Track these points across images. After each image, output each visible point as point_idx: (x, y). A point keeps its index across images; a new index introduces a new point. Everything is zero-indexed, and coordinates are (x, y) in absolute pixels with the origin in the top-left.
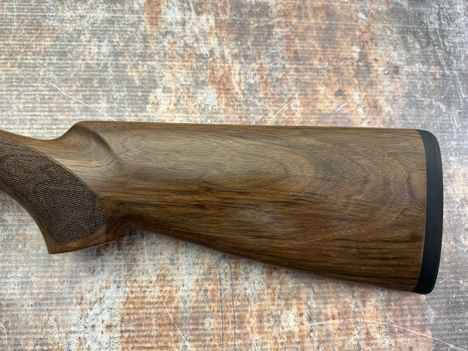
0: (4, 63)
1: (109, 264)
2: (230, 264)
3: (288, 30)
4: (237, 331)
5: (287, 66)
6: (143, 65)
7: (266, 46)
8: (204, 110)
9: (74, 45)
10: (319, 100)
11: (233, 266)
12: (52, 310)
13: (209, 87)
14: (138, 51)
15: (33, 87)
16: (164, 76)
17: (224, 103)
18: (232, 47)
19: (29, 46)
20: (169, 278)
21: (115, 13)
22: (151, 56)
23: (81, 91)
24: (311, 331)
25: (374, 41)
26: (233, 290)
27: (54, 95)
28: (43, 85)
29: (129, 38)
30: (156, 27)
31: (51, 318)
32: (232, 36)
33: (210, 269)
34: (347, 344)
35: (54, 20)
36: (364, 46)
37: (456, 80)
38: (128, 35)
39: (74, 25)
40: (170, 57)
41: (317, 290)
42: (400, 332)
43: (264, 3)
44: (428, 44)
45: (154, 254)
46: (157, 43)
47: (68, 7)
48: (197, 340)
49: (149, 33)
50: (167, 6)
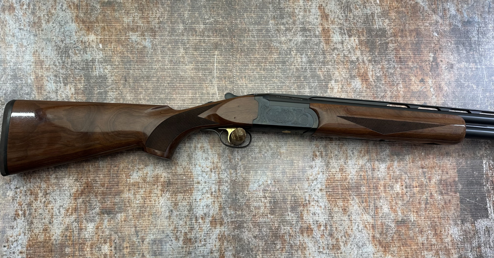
0: (256, 68)
1: (318, 164)
2: (371, 164)
3: (397, 45)
4: (375, 192)
5: (396, 66)
6: (324, 68)
7: (385, 54)
8: (355, 91)
9: (289, 58)
10: (412, 84)
11: (372, 165)
12: (296, 183)
13: (357, 79)
14: (321, 60)
15: (272, 81)
16: (335, 73)
17: (365, 87)
18: (368, 56)
19: (266, 58)
20: (345, 170)
21: (307, 38)
22: (328, 62)
23: (296, 83)
24: (407, 192)
25: (441, 50)
26: (373, 175)
27: (283, 85)
28: (277, 80)
29: (315, 53)
30: (328, 45)
31: (296, 187)
32: (368, 49)
33: (362, 166)
34: (422, 198)
35: (276, 43)
36: (435, 52)
37: (483, 71)
38: (315, 50)
39: (287, 45)
40: (337, 63)
41: (409, 175)
42: (445, 193)
43: (384, 28)
44: (470, 50)
45: (337, 160)
46: (330, 55)
47: (282, 34)
48: (358, 195)
49: (325, 49)
50: (333, 32)
